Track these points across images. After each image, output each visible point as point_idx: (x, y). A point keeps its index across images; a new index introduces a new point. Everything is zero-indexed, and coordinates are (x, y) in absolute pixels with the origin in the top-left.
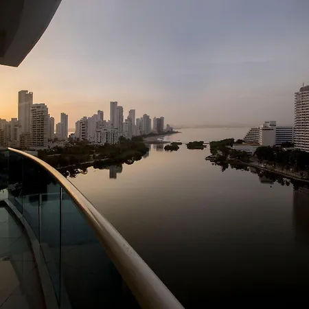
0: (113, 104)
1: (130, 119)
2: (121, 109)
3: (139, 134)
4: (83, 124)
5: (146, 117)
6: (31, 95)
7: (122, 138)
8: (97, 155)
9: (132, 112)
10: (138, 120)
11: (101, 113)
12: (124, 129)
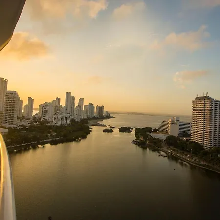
0: (68, 94)
1: (80, 106)
2: (73, 98)
3: (85, 117)
4: (45, 108)
5: (91, 105)
6: (6, 82)
7: (73, 120)
8: (53, 134)
9: (81, 100)
10: (85, 106)
11: (59, 100)
12: (75, 112)
